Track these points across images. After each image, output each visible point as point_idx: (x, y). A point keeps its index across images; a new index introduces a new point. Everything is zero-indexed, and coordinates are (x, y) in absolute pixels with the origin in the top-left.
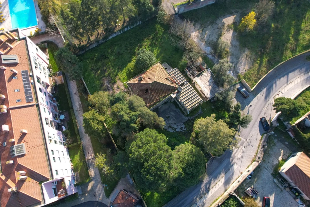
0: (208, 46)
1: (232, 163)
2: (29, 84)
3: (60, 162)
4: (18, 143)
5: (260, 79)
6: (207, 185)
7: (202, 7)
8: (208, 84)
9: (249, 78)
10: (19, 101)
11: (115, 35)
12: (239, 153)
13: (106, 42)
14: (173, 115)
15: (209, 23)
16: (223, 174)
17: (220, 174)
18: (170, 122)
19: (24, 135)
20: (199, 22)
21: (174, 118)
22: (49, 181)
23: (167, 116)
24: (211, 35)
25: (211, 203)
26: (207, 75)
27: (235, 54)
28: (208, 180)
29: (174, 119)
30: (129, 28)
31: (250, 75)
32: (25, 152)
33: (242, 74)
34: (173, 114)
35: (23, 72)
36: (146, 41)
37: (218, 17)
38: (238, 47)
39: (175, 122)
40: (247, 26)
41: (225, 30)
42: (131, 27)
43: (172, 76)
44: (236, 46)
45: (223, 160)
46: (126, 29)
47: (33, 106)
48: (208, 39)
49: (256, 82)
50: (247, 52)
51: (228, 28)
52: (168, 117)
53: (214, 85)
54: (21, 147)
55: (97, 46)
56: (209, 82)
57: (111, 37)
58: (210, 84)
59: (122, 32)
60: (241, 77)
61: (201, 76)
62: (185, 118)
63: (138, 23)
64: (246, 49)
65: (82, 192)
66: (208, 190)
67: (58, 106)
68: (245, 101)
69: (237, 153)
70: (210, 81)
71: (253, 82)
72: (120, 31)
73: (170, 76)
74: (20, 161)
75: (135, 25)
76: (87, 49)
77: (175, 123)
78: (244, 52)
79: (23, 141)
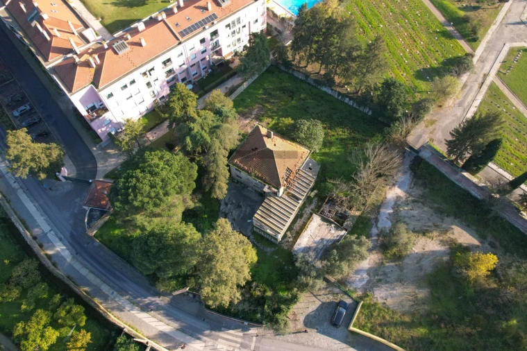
0: (392, 222)
1: (201, 336)
2: (202, 25)
3: (127, 99)
4: (128, 43)
5: (383, 338)
6: (153, 305)
7: (457, 183)
8: (318, 239)
9: (372, 315)
10: (177, 24)
11: (329, 92)
12: (225, 344)
13: (315, 87)
14: (246, 211)
15: (436, 205)
16: (176, 325)
17: (176, 319)
18: (234, 212)
19: (140, 45)
20: (427, 190)
21: (242, 215)
22: (96, 90)
23: (241, 204)
24: (415, 218)
25: (129, 323)
26: (332, 233)
27: (405, 271)
28: (162, 303)
29: (240, 216)
30: (351, 103)
31: (379, 315)
32: (121, 53)
33: (375, 300)
34: (248, 211)
35: (214, 15)
36: (345, 132)
37: (456, 216)
38: (422, 273)
39: (236, 219)
40: (468, 267)
41: (441, 238)
42: (355, 106)
43: (297, 175)
44: (421, 269)
45: (204, 320)
46: (347, 100)
47: (178, 39)
48: (405, 217)
49: (372, 331)
50: (422, 294)
51: (447, 241)
52: (241, 206)
53: (321, 250)
54: (125, 47)
55: (301, 81)
56: (322, 239)
57: (324, 89)
58: (318, 243)
59: (340, 98)
60: (368, 301)
61: (325, 223)
62: (249, 230)
63: (366, 110)
64: (428, 290)
65: (105, 147)
66: (145, 308)
67: (203, 78)
68: (326, 325)
69: (224, 341)
70: (325, 242)
71: (369, 325)
72: (339, 94)
73: (297, 173)
74: (109, 53)
75: (361, 109)
76: (290, 72)
77: (234, 220)
78: (419, 287)
79: (133, 47)
